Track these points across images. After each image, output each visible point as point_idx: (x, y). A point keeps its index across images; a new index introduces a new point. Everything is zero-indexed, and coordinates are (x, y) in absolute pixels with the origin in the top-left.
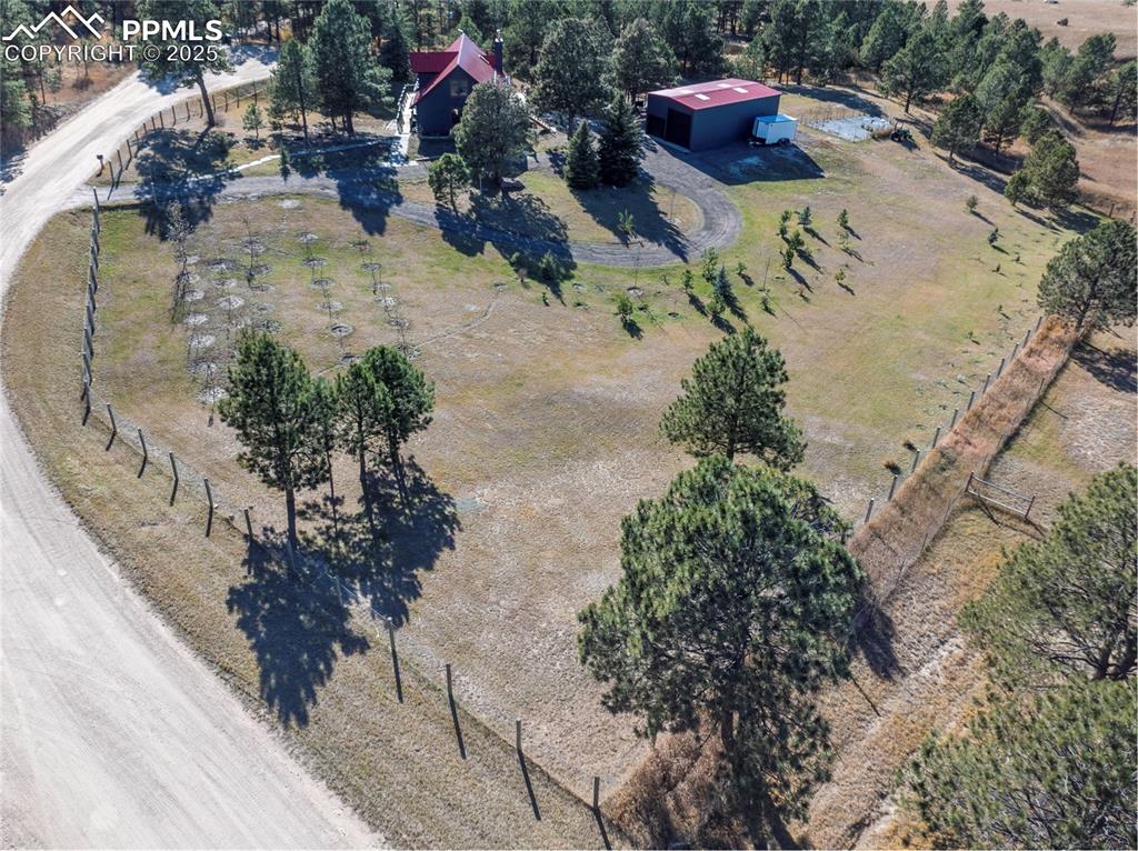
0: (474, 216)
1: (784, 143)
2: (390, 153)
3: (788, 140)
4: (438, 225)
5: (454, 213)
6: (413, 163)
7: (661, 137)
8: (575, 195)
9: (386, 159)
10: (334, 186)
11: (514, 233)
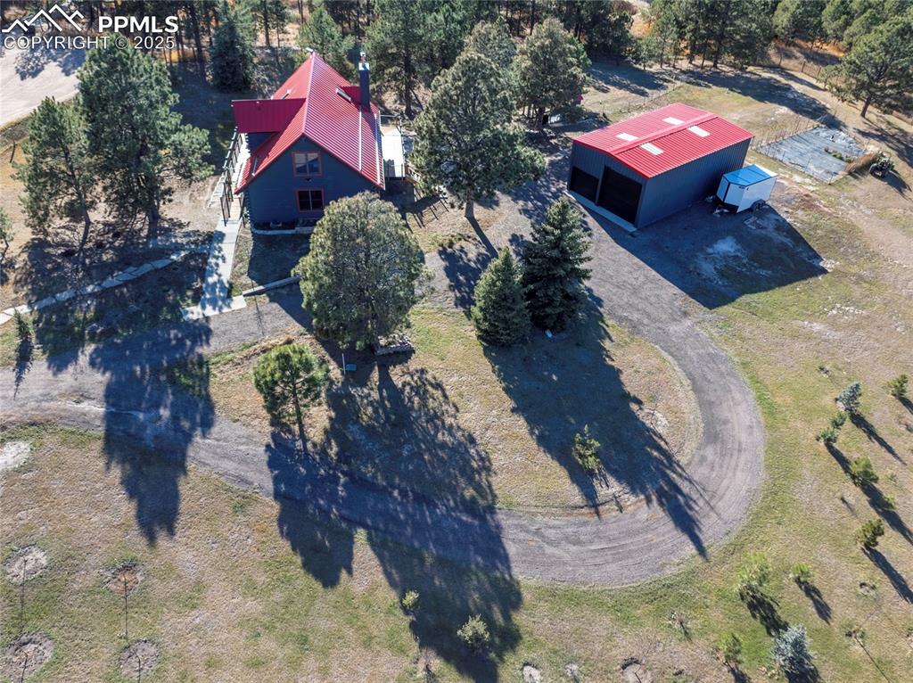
0: (334, 450)
1: (760, 208)
2: (203, 279)
3: (764, 203)
4: (269, 486)
5: (299, 444)
6: (239, 302)
7: (592, 198)
8: (493, 361)
9: (197, 299)
10: (100, 391)
11: (403, 493)
